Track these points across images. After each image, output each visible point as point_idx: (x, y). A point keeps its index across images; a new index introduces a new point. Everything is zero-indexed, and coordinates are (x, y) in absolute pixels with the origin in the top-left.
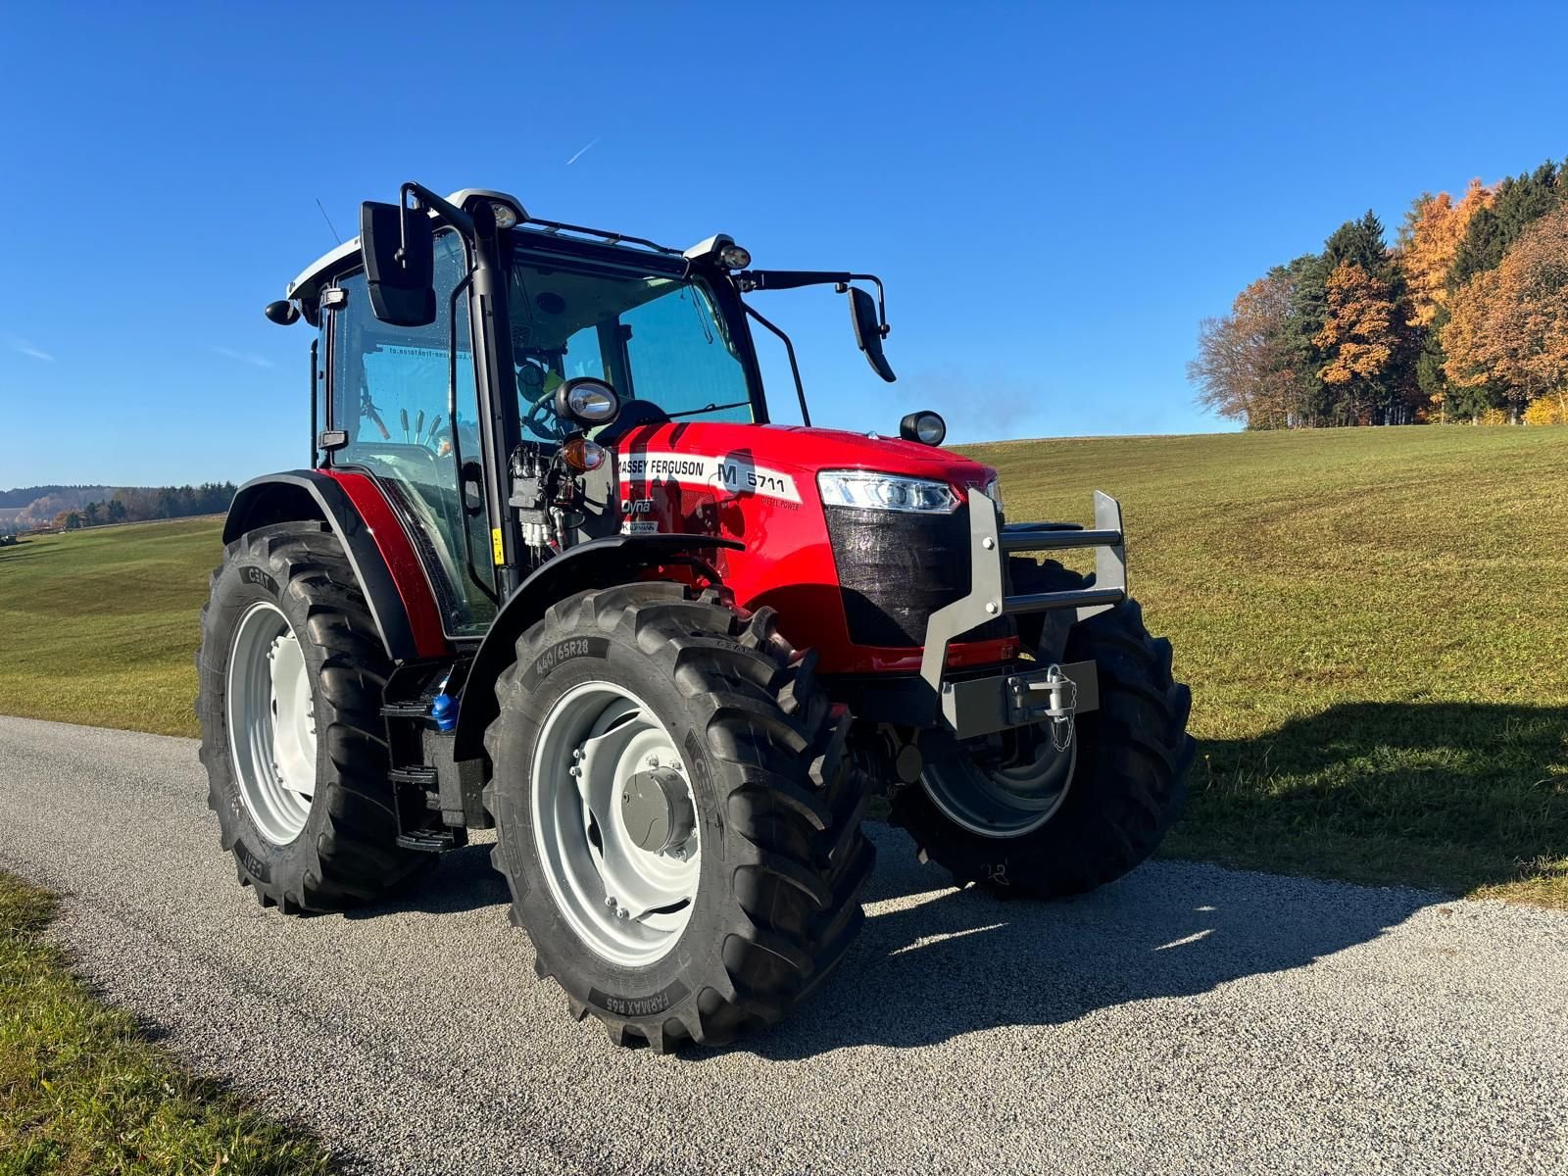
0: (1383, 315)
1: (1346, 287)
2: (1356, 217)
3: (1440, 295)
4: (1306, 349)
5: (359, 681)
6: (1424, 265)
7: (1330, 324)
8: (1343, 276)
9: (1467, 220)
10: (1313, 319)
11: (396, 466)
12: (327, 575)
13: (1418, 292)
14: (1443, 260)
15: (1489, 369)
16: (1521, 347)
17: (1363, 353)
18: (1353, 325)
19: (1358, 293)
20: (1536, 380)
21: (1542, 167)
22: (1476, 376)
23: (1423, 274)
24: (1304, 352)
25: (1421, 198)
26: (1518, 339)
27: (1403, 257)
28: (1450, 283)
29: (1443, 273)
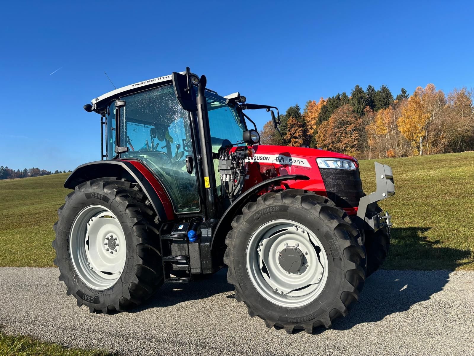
0: (301, 131)
1: (292, 124)
2: (293, 105)
3: (315, 127)
4: (283, 140)
5: (146, 229)
6: (310, 119)
7: (288, 133)
8: (291, 121)
9: (320, 107)
10: (284, 132)
11: (148, 159)
12: (128, 194)
13: (309, 126)
14: (315, 117)
15: (327, 146)
16: (335, 141)
17: (297, 141)
18: (294, 134)
19: (295, 126)
20: (339, 149)
21: (337, 95)
22: (324, 148)
23: (310, 121)
24: (282, 141)
25: (309, 101)
26: (334, 139)
27: (305, 116)
28: (317, 124)
29: (315, 121)
